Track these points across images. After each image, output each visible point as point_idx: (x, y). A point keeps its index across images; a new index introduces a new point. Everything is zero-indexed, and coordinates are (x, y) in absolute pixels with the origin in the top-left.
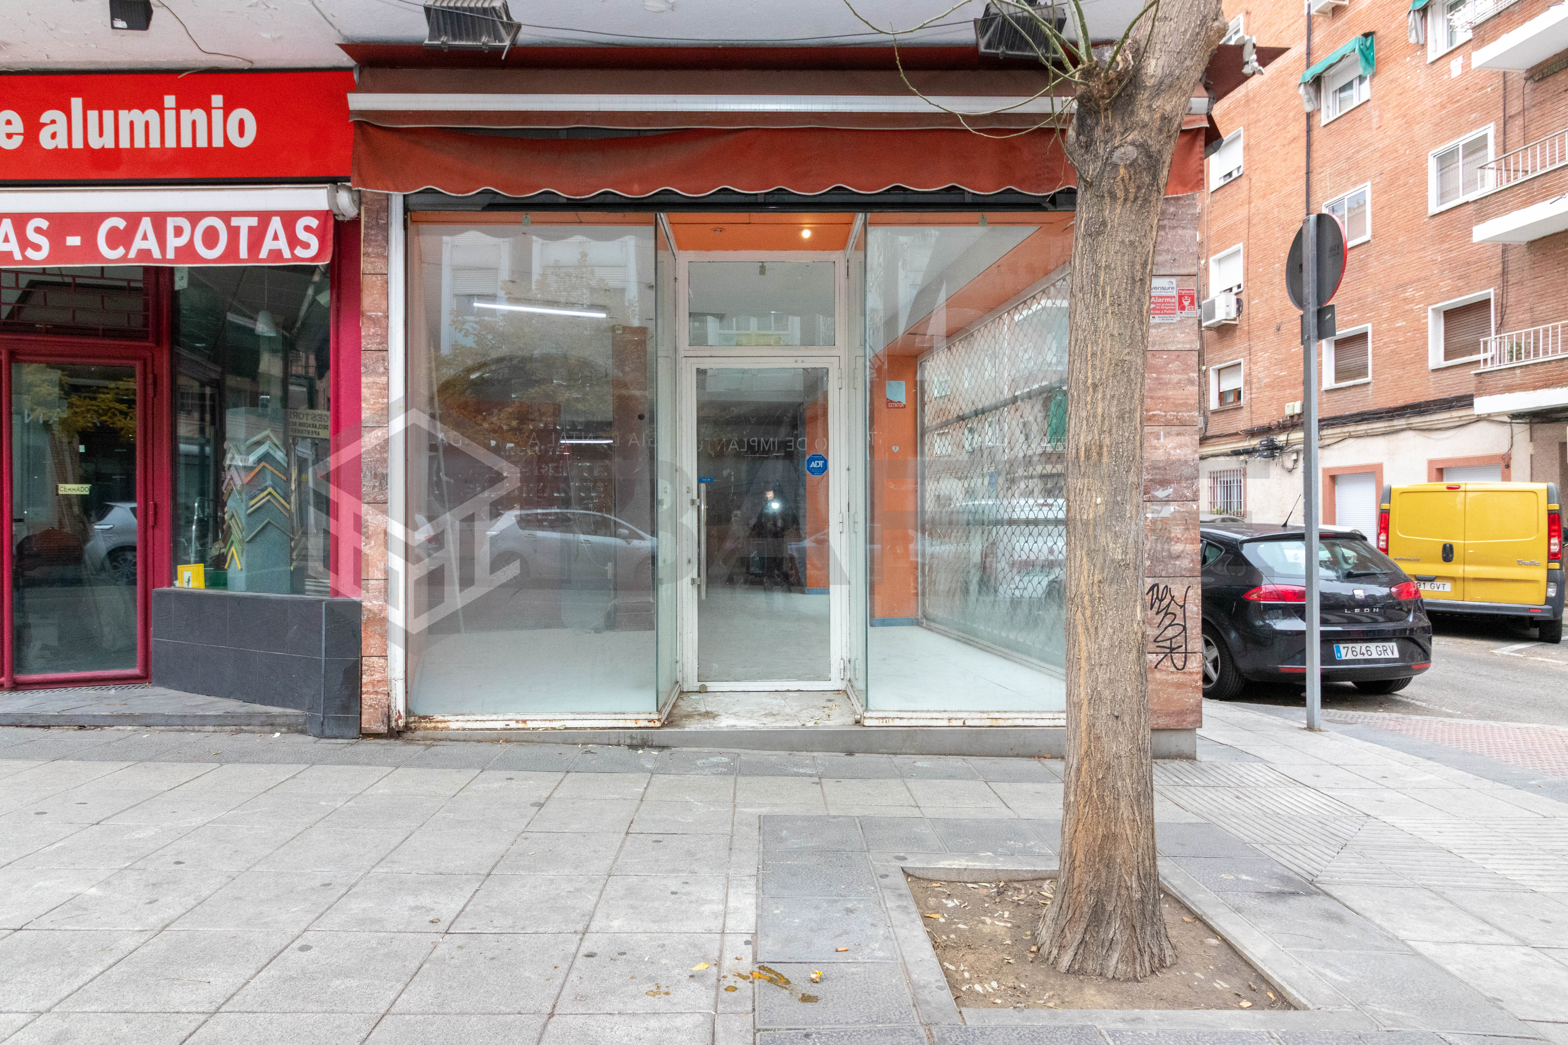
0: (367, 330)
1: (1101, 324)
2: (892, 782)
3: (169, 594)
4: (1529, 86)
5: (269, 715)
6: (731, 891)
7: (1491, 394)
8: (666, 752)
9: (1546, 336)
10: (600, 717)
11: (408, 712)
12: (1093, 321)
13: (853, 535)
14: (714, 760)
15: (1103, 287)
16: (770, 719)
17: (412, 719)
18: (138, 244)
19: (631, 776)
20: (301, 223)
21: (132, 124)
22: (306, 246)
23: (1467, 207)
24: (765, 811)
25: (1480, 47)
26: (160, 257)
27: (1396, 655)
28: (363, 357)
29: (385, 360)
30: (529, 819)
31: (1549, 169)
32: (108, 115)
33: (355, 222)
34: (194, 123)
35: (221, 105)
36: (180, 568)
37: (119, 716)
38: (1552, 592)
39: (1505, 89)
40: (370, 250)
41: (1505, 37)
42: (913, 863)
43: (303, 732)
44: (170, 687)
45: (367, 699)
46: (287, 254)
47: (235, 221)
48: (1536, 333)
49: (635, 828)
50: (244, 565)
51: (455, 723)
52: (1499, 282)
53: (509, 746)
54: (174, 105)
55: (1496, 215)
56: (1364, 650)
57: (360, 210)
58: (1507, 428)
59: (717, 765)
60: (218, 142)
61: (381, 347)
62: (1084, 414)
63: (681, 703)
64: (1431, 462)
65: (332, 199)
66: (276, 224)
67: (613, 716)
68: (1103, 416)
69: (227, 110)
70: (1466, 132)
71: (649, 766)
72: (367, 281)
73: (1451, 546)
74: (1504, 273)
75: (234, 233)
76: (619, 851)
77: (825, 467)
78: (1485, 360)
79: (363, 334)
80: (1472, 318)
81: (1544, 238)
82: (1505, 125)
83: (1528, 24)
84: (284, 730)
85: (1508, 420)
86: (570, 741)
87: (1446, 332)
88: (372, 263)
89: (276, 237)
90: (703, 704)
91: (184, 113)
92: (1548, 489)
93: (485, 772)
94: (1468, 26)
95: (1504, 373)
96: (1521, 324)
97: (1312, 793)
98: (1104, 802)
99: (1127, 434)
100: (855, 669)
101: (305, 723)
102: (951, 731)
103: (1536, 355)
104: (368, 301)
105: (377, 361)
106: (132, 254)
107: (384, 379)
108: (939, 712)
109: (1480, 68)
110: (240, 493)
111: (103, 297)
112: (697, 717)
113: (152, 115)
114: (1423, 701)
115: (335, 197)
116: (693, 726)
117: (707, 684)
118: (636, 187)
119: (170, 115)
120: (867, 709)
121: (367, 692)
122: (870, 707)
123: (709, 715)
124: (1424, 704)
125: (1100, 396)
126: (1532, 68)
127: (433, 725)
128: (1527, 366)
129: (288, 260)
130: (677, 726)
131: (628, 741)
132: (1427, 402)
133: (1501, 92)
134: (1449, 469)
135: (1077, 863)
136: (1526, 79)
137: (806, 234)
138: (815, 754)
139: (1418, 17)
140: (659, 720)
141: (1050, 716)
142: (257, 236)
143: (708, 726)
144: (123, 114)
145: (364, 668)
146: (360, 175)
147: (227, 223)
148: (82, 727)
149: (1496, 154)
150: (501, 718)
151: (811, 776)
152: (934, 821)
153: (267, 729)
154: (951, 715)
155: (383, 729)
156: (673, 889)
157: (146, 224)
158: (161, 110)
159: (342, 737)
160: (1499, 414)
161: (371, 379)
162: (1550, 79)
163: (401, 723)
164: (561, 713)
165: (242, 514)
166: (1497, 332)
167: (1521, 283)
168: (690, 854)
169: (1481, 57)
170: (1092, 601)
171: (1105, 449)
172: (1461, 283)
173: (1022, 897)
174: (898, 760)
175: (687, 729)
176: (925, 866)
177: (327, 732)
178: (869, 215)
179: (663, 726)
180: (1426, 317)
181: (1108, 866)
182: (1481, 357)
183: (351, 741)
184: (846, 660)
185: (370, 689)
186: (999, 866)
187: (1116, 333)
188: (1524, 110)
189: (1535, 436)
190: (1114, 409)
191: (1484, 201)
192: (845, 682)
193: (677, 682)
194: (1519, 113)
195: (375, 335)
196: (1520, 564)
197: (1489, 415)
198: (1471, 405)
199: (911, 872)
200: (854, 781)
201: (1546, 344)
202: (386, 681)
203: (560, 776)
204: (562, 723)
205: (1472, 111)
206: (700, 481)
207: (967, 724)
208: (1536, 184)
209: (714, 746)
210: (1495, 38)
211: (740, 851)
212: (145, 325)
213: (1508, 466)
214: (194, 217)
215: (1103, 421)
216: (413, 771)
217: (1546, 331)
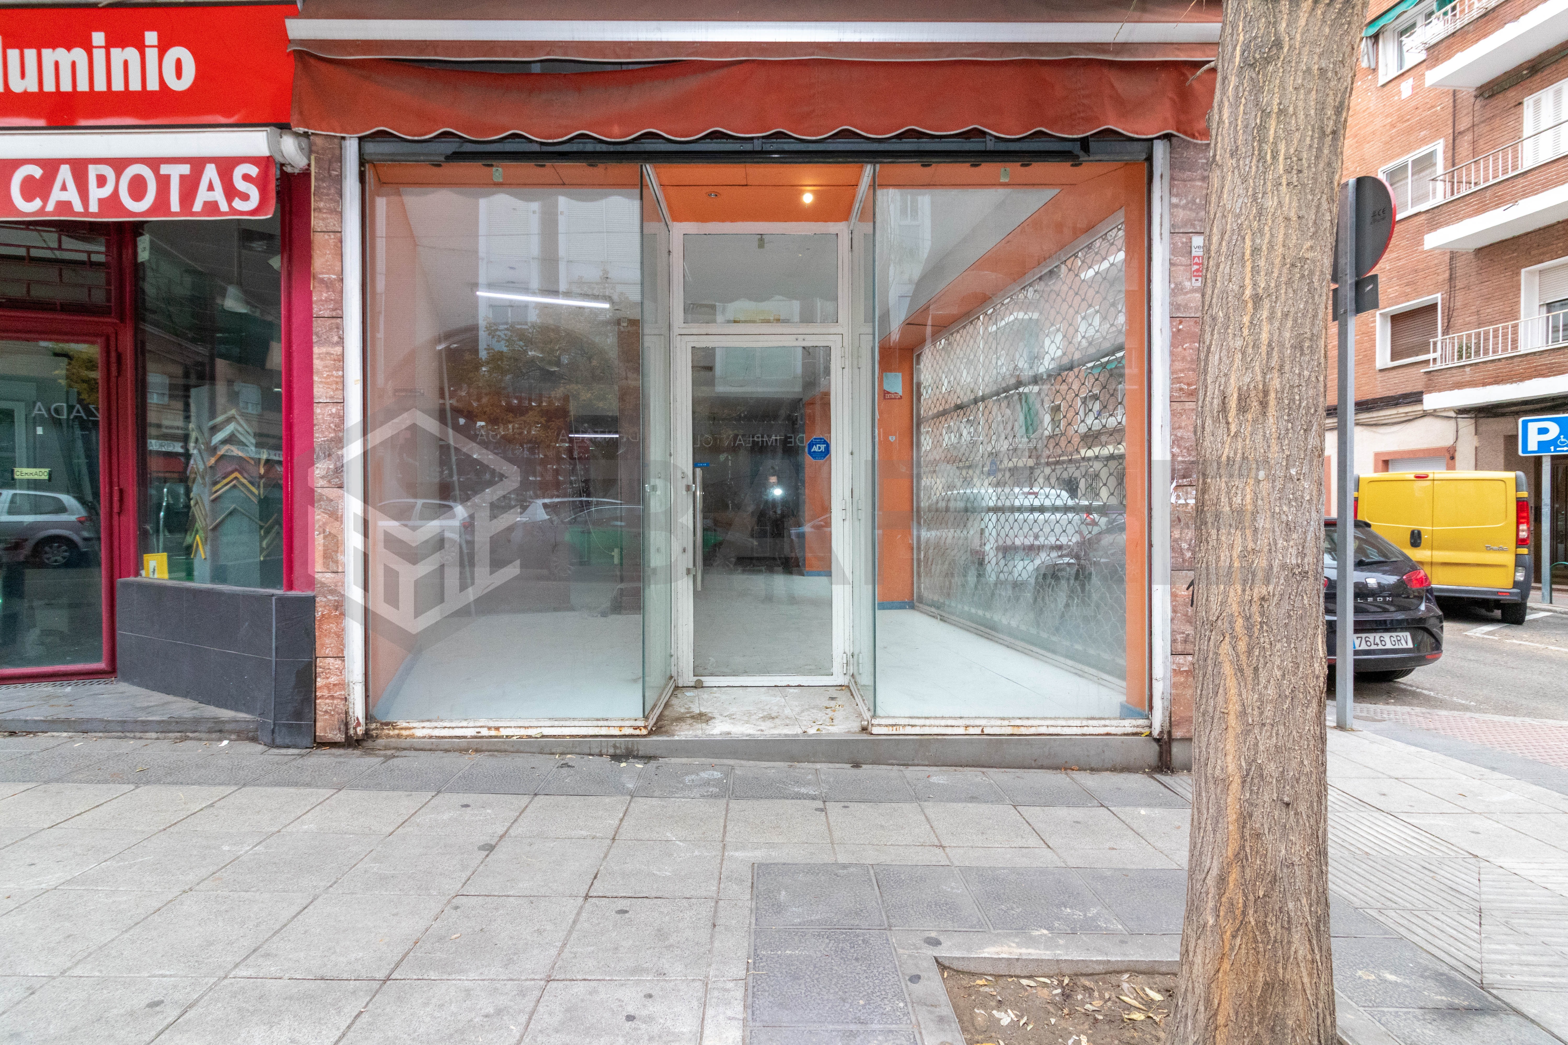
0: (319, 296)
1: (1270, 203)
2: (907, 807)
3: (131, 584)
4: (1479, 103)
5: (217, 721)
6: (710, 1012)
7: (1440, 391)
8: (653, 764)
9: (1496, 337)
10: (580, 724)
11: (369, 717)
12: (1255, 200)
13: (857, 523)
14: (705, 775)
15: (1275, 144)
16: (769, 724)
17: (373, 726)
18: (56, 195)
19: (607, 800)
20: (239, 171)
21: (57, 64)
22: (245, 197)
23: (1416, 219)
24: (759, 855)
25: (1435, 66)
26: (81, 210)
27: (1410, 645)
28: (315, 324)
29: (339, 328)
30: (469, 873)
31: (1501, 178)
32: (31, 54)
33: (305, 174)
34: (126, 63)
35: (156, 43)
36: (146, 557)
37: (53, 722)
38: (1520, 576)
39: (1454, 107)
40: (322, 205)
41: (1459, 55)
42: (949, 951)
43: (254, 740)
44: (134, 684)
45: (322, 705)
46: (224, 207)
47: (164, 169)
48: (1487, 333)
49: (599, 888)
50: (208, 554)
51: (422, 730)
52: (1447, 287)
53: (478, 757)
54: (103, 43)
55: (1447, 224)
56: (1377, 641)
57: (309, 159)
58: (1452, 423)
59: (707, 783)
60: (153, 85)
61: (334, 314)
62: (1239, 343)
63: (674, 701)
64: (1377, 455)
65: (273, 144)
66: (211, 172)
67: (595, 723)
68: (1269, 345)
69: (162, 50)
70: (1415, 149)
71: (630, 786)
72: (318, 239)
73: (1419, 533)
74: (1451, 279)
75: (163, 182)
76: (570, 933)
77: (827, 451)
78: (1435, 360)
79: (314, 299)
80: (1418, 322)
81: (1491, 245)
82: (1454, 140)
83: (1482, 42)
84: (233, 737)
85: (1453, 414)
86: (547, 750)
87: (1393, 334)
88: (323, 219)
89: (211, 188)
90: (698, 703)
91: (115, 52)
92: (1516, 478)
93: (441, 795)
94: (1422, 47)
95: (1454, 371)
96: (1467, 325)
97: (1390, 820)
98: (1266, 932)
99: (1306, 373)
100: (858, 664)
101: (256, 730)
102: (967, 741)
103: (1486, 353)
104: (320, 262)
105: (331, 329)
106: (50, 207)
107: (338, 349)
108: (955, 718)
109: (1434, 87)
110: (203, 478)
111: (61, 270)
112: (689, 721)
113: (79, 54)
114: (1430, 690)
115: (279, 143)
116: (684, 733)
117: (702, 678)
118: (616, 130)
119: (99, 55)
120: (874, 716)
121: (322, 697)
122: (879, 712)
123: (702, 718)
124: (1432, 694)
125: (1265, 314)
126: (1481, 87)
127: (396, 732)
128: (1476, 364)
129: (226, 214)
130: (666, 733)
131: (611, 751)
132: (1374, 399)
133: (1451, 110)
134: (1395, 461)
135: (1221, 1020)
136: (1476, 97)
137: (808, 198)
138: (818, 766)
139: (1370, 43)
140: (645, 727)
141: (1078, 723)
142: (190, 187)
143: (699, 733)
144: (46, 53)
145: (319, 670)
146: (301, 113)
147: (156, 171)
148: (12, 734)
149: (1445, 168)
150: (471, 724)
151: (814, 798)
152: (966, 871)
153: (214, 736)
154: (968, 722)
155: (340, 737)
156: (631, 1010)
157: (65, 172)
158: (89, 49)
159: (295, 747)
160: (1445, 410)
161: (324, 350)
162: (1501, 96)
163: (360, 730)
164: (537, 719)
165: (207, 499)
166: (1443, 334)
167: (1467, 288)
168: (661, 934)
169: (1434, 76)
170: (1249, 629)
171: (1272, 395)
172: (1408, 290)
173: (1097, 1003)
174: (911, 773)
175: (676, 738)
176: (965, 954)
177: (278, 741)
178: (878, 166)
179: (651, 733)
180: (1374, 321)
181: (1273, 1030)
182: (1431, 356)
183: (304, 751)
184: (849, 654)
185: (325, 693)
186: (1061, 954)
187: (1293, 215)
188: (1473, 126)
189: (1480, 429)
190: (1287, 335)
191: (1436, 211)
192: (848, 677)
193: (671, 677)
194: (1468, 129)
195: (327, 300)
196: (1489, 549)
197: (1435, 410)
198: (1420, 401)
199: (947, 963)
200: (863, 806)
201: (1496, 344)
202: (342, 685)
203: (525, 799)
204: (539, 730)
205: (1422, 128)
206: (695, 466)
207: (986, 732)
208: (1488, 193)
209: (706, 756)
210: (1449, 57)
211: (727, 928)
212: (109, 300)
213: (1453, 458)
214: (119, 165)
215: (1269, 354)
216: (356, 794)
217: (1496, 331)
